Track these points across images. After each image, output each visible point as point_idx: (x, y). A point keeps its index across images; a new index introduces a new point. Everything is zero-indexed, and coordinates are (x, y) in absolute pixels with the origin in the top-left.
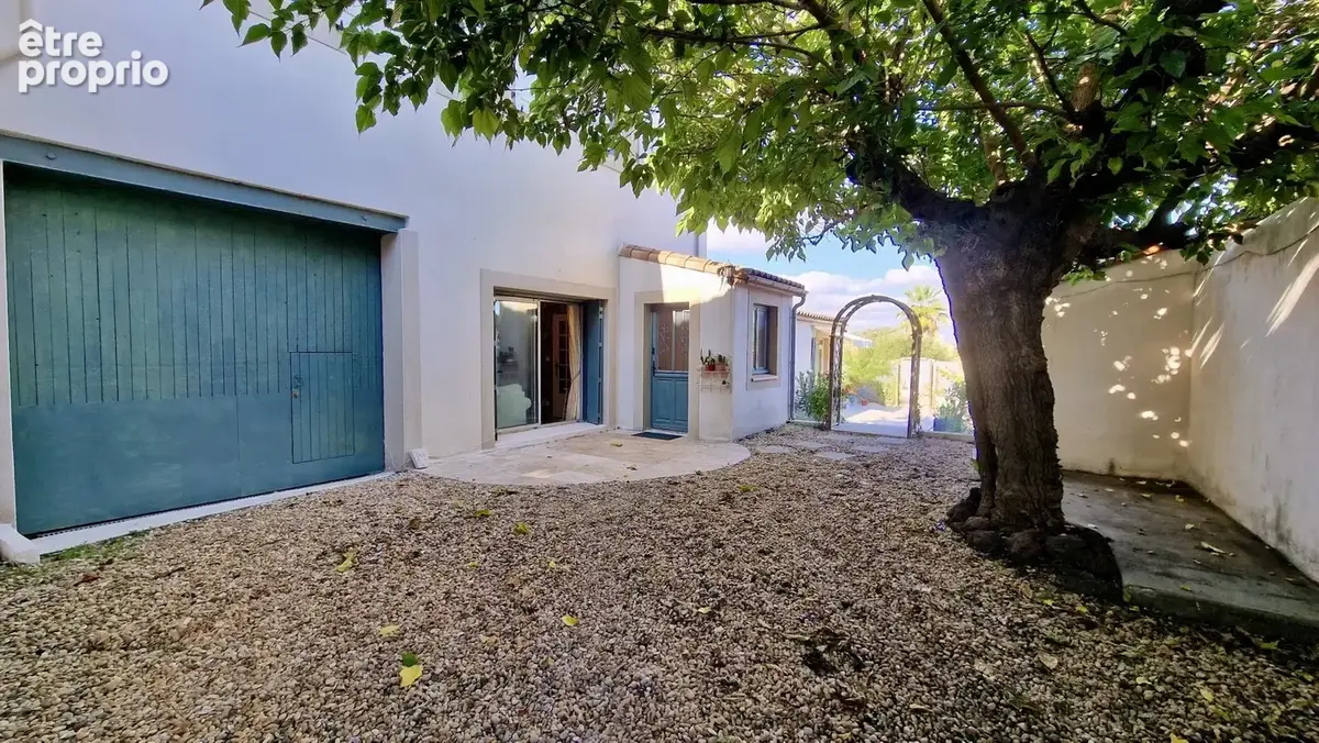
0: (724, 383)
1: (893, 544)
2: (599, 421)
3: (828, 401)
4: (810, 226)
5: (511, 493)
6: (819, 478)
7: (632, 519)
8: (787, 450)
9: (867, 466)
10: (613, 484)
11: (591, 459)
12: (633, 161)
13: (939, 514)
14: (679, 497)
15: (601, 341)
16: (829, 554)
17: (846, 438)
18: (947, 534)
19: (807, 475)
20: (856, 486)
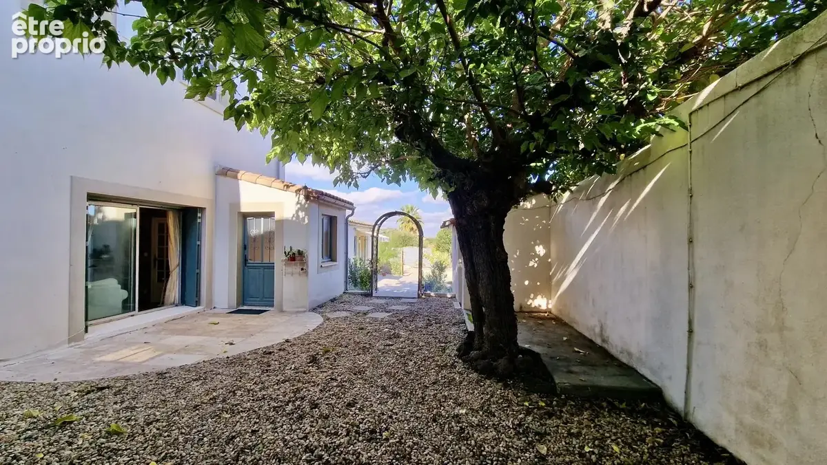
0: (302, 269)
1: (433, 378)
2: (197, 304)
3: (371, 278)
4: (360, 166)
5: (102, 389)
6: (374, 334)
7: (235, 394)
8: (347, 314)
9: (401, 321)
10: (213, 362)
11: (191, 340)
12: (237, 101)
13: (452, 350)
14: (275, 365)
15: (199, 239)
16: (395, 395)
17: (383, 301)
18: (460, 366)
19: (365, 332)
20: (398, 336)
